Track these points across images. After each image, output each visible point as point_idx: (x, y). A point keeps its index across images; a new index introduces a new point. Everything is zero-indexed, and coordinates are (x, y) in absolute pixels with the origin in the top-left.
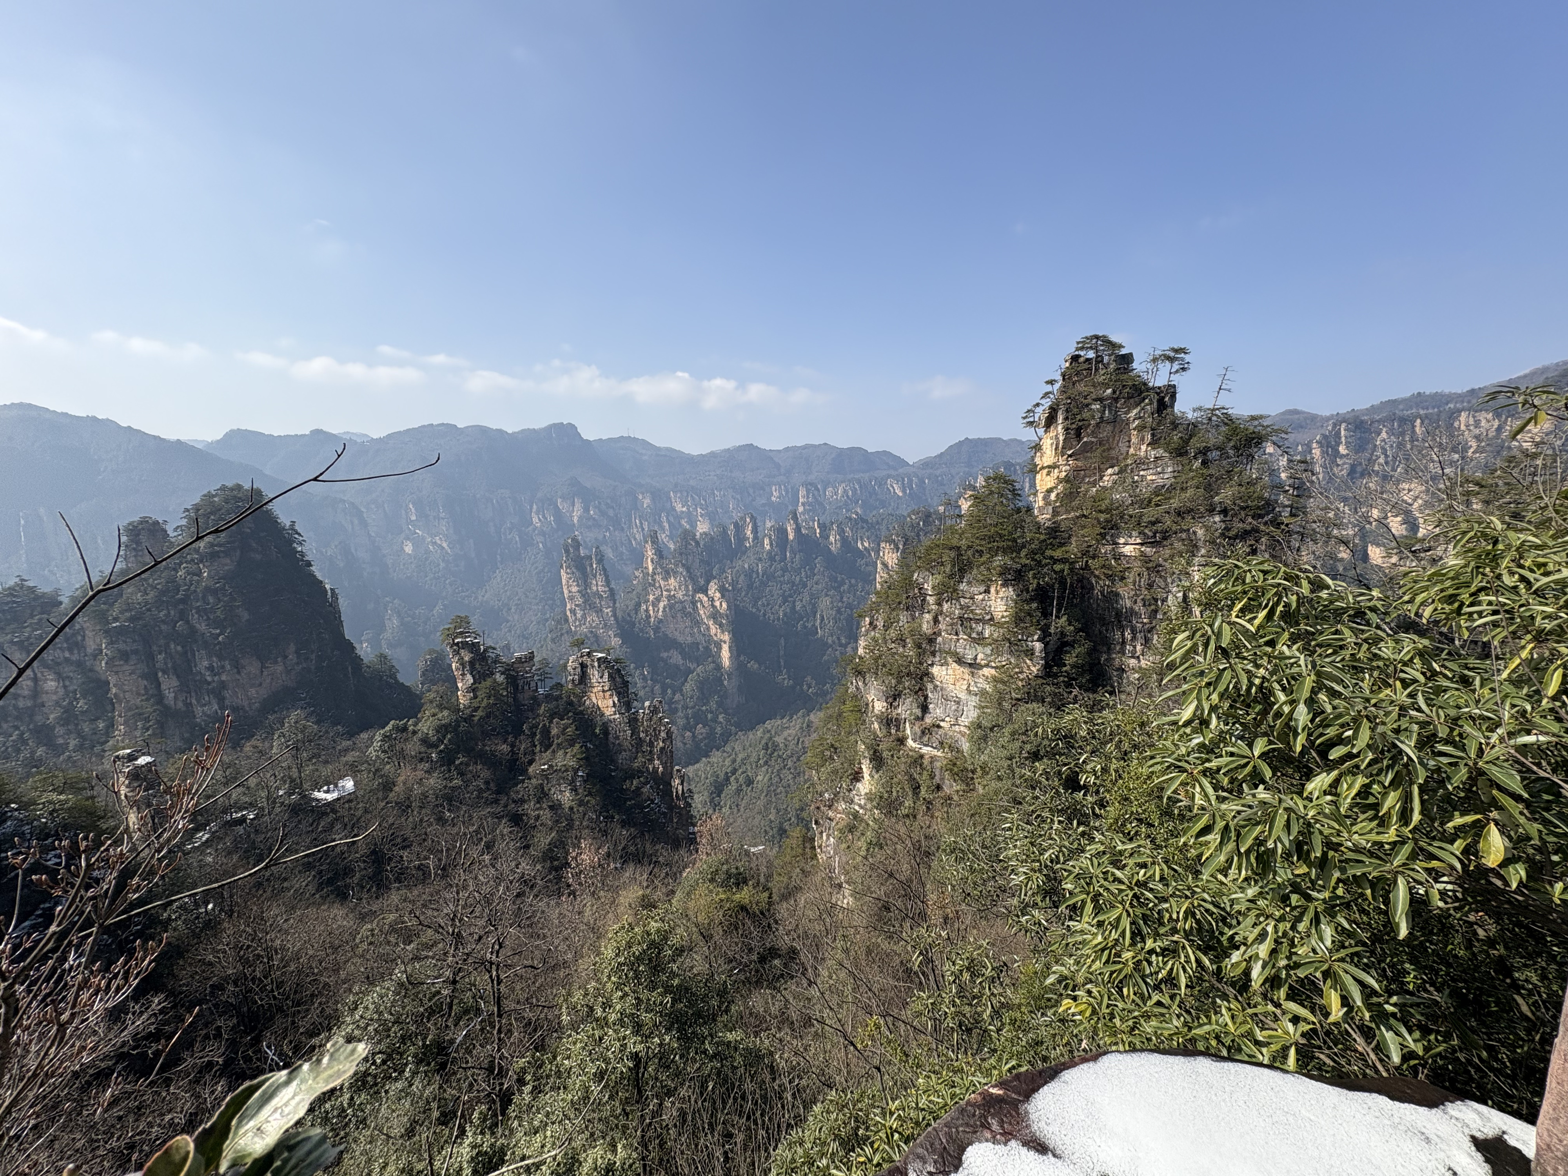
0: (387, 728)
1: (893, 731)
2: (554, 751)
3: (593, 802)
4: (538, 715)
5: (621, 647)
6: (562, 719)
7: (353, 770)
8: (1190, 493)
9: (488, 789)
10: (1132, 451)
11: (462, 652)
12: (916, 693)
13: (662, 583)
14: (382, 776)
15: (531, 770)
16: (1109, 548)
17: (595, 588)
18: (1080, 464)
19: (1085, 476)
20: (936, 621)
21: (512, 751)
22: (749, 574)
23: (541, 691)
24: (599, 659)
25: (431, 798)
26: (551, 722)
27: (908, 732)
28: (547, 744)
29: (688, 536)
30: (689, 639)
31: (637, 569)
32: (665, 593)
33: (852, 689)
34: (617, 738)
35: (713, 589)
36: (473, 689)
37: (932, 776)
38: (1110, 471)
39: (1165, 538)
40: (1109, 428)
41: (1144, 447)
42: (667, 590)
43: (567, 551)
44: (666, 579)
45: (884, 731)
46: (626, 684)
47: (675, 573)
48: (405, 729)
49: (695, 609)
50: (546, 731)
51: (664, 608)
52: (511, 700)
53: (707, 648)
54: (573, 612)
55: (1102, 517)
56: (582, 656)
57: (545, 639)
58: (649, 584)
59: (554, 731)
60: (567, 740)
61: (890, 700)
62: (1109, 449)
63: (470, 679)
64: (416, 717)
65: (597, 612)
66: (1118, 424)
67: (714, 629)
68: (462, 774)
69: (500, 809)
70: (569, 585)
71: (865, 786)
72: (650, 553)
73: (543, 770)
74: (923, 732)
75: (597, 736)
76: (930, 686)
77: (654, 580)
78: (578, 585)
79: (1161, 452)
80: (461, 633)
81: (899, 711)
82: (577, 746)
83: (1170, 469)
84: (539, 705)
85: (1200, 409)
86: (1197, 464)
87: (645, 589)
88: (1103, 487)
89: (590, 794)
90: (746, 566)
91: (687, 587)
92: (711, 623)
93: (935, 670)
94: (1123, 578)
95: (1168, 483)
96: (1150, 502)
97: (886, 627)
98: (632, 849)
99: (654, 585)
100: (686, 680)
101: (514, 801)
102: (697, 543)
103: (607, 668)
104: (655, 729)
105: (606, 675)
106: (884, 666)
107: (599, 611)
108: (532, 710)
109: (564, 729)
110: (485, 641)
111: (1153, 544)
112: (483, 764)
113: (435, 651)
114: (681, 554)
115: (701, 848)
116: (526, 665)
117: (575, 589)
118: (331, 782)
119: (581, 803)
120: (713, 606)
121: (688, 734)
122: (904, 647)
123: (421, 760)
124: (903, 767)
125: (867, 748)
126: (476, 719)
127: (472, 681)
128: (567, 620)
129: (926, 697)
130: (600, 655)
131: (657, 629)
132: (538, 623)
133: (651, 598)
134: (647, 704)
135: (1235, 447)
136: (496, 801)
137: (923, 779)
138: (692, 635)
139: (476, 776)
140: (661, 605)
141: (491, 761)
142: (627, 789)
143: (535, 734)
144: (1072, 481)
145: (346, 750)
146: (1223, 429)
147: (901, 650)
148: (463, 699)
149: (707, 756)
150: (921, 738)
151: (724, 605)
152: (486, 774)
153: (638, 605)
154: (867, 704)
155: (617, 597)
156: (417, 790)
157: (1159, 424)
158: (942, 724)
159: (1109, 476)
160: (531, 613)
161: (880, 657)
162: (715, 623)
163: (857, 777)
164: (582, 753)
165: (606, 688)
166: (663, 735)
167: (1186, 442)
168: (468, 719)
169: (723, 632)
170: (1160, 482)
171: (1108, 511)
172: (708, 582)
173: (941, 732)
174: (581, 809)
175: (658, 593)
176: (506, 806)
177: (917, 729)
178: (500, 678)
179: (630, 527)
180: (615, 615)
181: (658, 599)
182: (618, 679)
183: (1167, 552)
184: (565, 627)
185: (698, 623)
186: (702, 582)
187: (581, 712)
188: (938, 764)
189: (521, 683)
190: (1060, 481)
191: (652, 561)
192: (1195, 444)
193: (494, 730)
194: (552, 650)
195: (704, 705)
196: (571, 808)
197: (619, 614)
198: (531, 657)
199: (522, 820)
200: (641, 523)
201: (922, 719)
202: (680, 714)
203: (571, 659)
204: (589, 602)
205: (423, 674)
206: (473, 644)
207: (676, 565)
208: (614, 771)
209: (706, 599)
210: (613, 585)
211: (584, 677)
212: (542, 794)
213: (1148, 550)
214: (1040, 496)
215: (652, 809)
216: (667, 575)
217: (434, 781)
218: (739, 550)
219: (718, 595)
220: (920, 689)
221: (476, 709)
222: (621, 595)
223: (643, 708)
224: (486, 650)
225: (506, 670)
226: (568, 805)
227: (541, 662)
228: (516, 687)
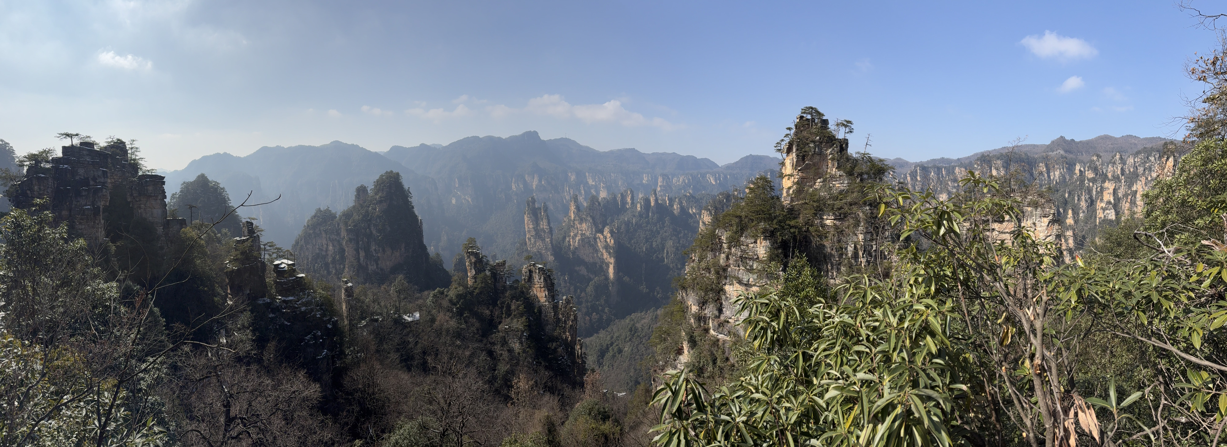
0: (436, 291)
1: (702, 324)
2: (512, 319)
3: (531, 352)
4: (505, 297)
5: (553, 260)
6: (517, 301)
7: (420, 309)
8: (855, 194)
9: (478, 333)
10: (829, 171)
11: (471, 257)
12: (716, 301)
13: (578, 226)
14: (431, 315)
15: (500, 327)
16: (819, 221)
17: (542, 227)
18: (804, 175)
19: (807, 182)
20: (728, 258)
21: (491, 315)
22: (628, 223)
23: (508, 283)
24: (539, 269)
25: (451, 331)
26: (511, 302)
27: (711, 325)
28: (509, 314)
29: (594, 200)
30: (592, 260)
31: (565, 217)
32: (579, 232)
33: (679, 298)
34: (546, 316)
35: (606, 231)
36: (475, 277)
37: (724, 353)
38: (819, 180)
39: (845, 217)
40: (818, 157)
41: (834, 169)
42: (581, 230)
43: (529, 205)
44: (580, 223)
45: (697, 324)
46: (553, 284)
47: (586, 220)
48: (442, 293)
49: (596, 242)
50: (509, 307)
51: (579, 240)
52: (493, 286)
53: (601, 267)
54: (529, 239)
55: (815, 204)
56: (530, 266)
57: (514, 254)
58: (571, 226)
59: (513, 307)
60: (519, 314)
61: (701, 305)
62: (819, 168)
63: (474, 272)
64: (448, 287)
66: (822, 156)
67: (606, 256)
68: (466, 322)
69: (482, 346)
70: (528, 224)
71: (685, 357)
72: (573, 208)
73: (506, 329)
74: (719, 325)
75: (535, 314)
76: (723, 297)
77: (574, 224)
78: (533, 225)
79: (841, 173)
80: (472, 247)
81: (706, 312)
82: (524, 318)
83: (846, 182)
84: (506, 291)
85: (858, 153)
86: (858, 180)
87: (569, 229)
88: (816, 189)
89: (529, 347)
90: (626, 219)
91: (592, 229)
92: (604, 251)
93: (727, 288)
94: (826, 237)
95: (846, 189)
96: (837, 198)
97: (700, 261)
98: (550, 384)
99: (574, 227)
100: (588, 285)
101: (490, 343)
102: (599, 204)
103: (543, 274)
104: (568, 314)
105: (542, 278)
106: (698, 284)
107: (543, 240)
108: (503, 293)
109: (518, 307)
110: (483, 252)
111: (839, 220)
112: (477, 319)
113: (461, 255)
114: (590, 209)
115: (587, 391)
116: (501, 268)
117: (531, 227)
118: (410, 312)
119: (524, 351)
120: (606, 241)
121: (587, 318)
122: (710, 273)
123: (449, 311)
124: (707, 347)
125: (686, 334)
126: (475, 294)
128: (526, 244)
129: (721, 304)
130: (540, 267)
131: (574, 253)
132: (511, 244)
133: (572, 234)
134: (564, 297)
135: (874, 174)
136: (481, 341)
137: (719, 355)
138: (593, 258)
139: (473, 325)
140: (577, 239)
141: (480, 317)
142: (550, 348)
143: (502, 307)
144: (801, 184)
145: (418, 298)
146: (869, 164)
147: (708, 275)
148: (470, 282)
149: (597, 333)
150: (718, 329)
151: (612, 241)
152: (477, 324)
153: (564, 238)
154: (687, 307)
155: (554, 233)
156: (445, 325)
157: (841, 158)
158: (730, 320)
159: (818, 183)
160: (508, 238)
161: (696, 278)
162: (607, 251)
163: (680, 352)
164: (526, 322)
165: (542, 286)
166: (572, 318)
167: (853, 168)
168: (471, 293)
169: (610, 257)
170: (842, 188)
171: (818, 201)
172: (604, 227)
173: (729, 325)
174: (524, 355)
175: (576, 231)
176: (486, 345)
177: (716, 323)
178: (488, 273)
179: (563, 193)
180: (551, 243)
181: (576, 235)
182: (548, 282)
183: (846, 224)
184: (525, 248)
185: (597, 251)
186: (600, 226)
187: (528, 298)
188: (727, 345)
189: (498, 277)
190: (794, 183)
191: (574, 213)
192: (857, 170)
193: (483, 301)
195: (598, 301)
196: (519, 354)
197: (554, 242)
198: (504, 263)
199: (493, 354)
200: (569, 190)
201: (719, 317)
202: (583, 306)
203: (525, 267)
204: (538, 234)
205: (454, 266)
206: (477, 253)
207: (587, 216)
208: (544, 335)
209: (602, 237)
210: (551, 227)
211: (530, 278)
212: (504, 342)
213: (838, 223)
214: (785, 191)
215: (562, 363)
216: (581, 220)
217: (453, 323)
218: (623, 209)
219: (609, 235)
220: (718, 299)
221: (475, 288)
222: (556, 231)
223: (562, 300)
224: (482, 257)
225: (492, 269)
226: (517, 351)
227: (509, 266)
228: (495, 279)
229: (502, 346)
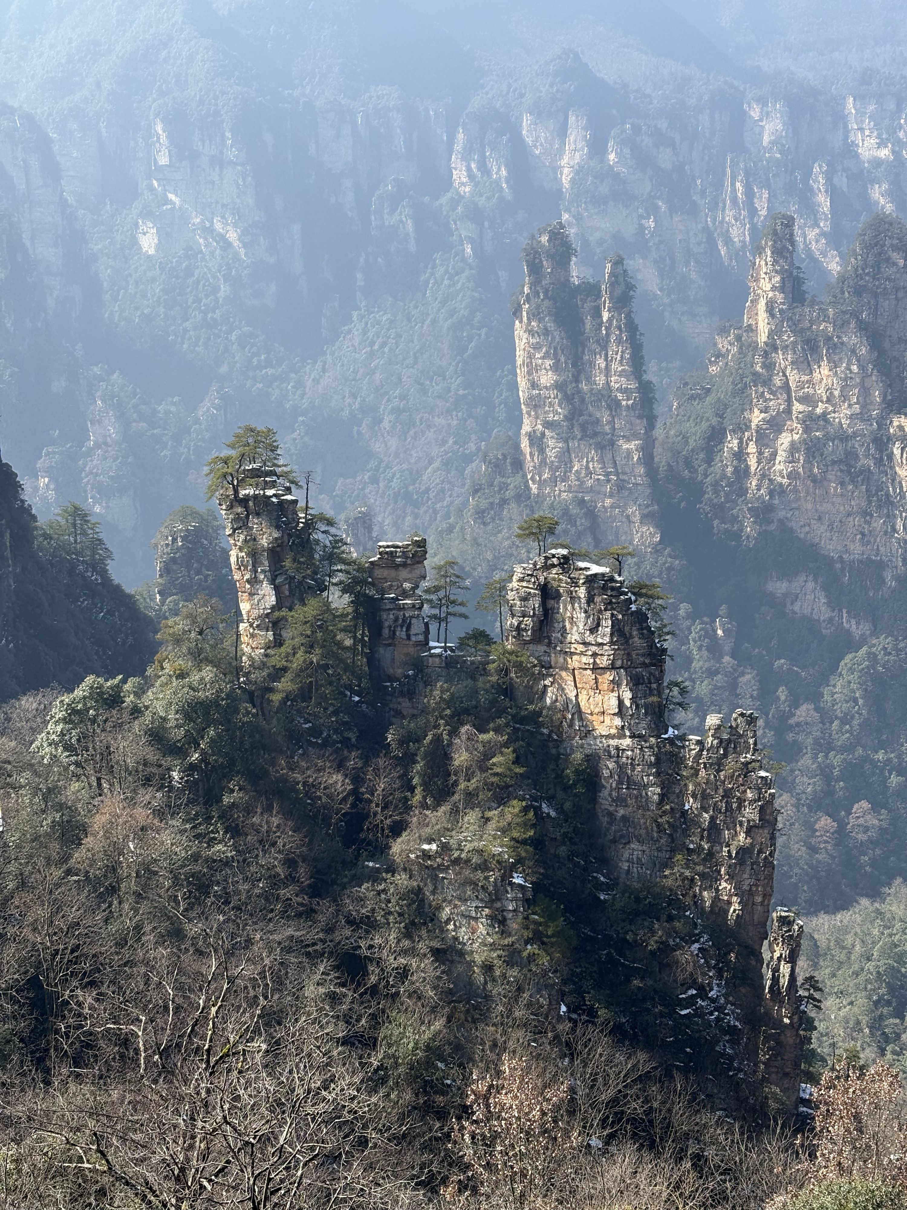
0: (79, 693)
2: (455, 812)
3: (544, 960)
4: (424, 711)
5: (656, 551)
6: (482, 730)
9: (291, 879)
11: (254, 522)
13: (793, 377)
14: (61, 807)
15: (397, 848)
17: (600, 380)
21: (354, 792)
23: (436, 647)
24: (591, 580)
26: (454, 732)
28: (440, 787)
29: (882, 237)
30: (856, 549)
31: (723, 331)
32: (797, 407)
34: (622, 800)
36: (273, 620)
42: (805, 399)
43: (535, 269)
44: (804, 365)
47: (836, 349)
49: (885, 460)
50: (441, 756)
51: (793, 448)
52: (361, 661)
54: (537, 441)
56: (547, 567)
57: (460, 511)
58: (753, 377)
59: (460, 757)
60: (488, 786)
63: (268, 595)
64: (140, 672)
65: (600, 447)
68: (234, 829)
69: (315, 933)
70: (532, 365)
72: (765, 284)
73: (426, 855)
75: (569, 786)
77: (769, 366)
78: (556, 368)
80: (256, 474)
82: (515, 806)
84: (428, 683)
87: (740, 391)
89: (537, 938)
91: (865, 392)
98: (636, 1107)
99: (767, 382)
100: (833, 668)
101: (351, 922)
103: (609, 605)
104: (727, 794)
105: (606, 627)
107: (606, 444)
108: (411, 695)
109: (487, 756)
110: (311, 501)
112: (287, 814)
113: (196, 514)
114: (858, 292)
115: (825, 1147)
116: (404, 573)
117: (547, 378)
119: (513, 957)
121: (825, 822)
123: (147, 781)
126: (276, 698)
127: (272, 600)
128: (519, 464)
130: (595, 569)
131: (765, 512)
132: (447, 464)
133: (757, 418)
134: (712, 720)
136: (309, 912)
138: (866, 537)
139: (267, 842)
142: (636, 944)
143: (409, 759)
148: (250, 644)
149: (875, 894)
152: (289, 838)
153: (717, 436)
155: (659, 409)
160: (430, 435)
164: (526, 825)
165: (603, 662)
166: (750, 813)
168: (258, 694)
174: (513, 973)
175: (777, 404)
176: (329, 930)
178: (337, 600)
179: (715, 205)
180: (648, 459)
181: (776, 424)
182: (637, 641)
184: (514, 480)
187: (534, 717)
189: (388, 619)
191: (770, 310)
193: (315, 732)
194: (475, 542)
195: (882, 745)
196: (488, 968)
197: (661, 458)
198: (417, 553)
199: (365, 970)
200: (749, 194)
202: (806, 761)
203: (519, 571)
204: (582, 418)
205: (167, 570)
206: (281, 503)
207: (841, 326)
208: (607, 888)
210: (651, 375)
211: (547, 624)
212: (419, 915)
215: (699, 1013)
216: (809, 354)
217: (170, 838)
221: (278, 673)
222: (671, 405)
223: (700, 730)
224: (310, 525)
225: (356, 581)
226: (478, 959)
227: (442, 570)
228: (376, 629)
229: (408, 935)
